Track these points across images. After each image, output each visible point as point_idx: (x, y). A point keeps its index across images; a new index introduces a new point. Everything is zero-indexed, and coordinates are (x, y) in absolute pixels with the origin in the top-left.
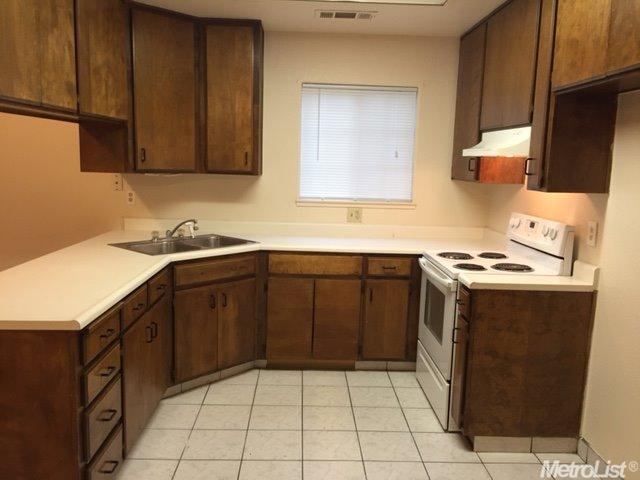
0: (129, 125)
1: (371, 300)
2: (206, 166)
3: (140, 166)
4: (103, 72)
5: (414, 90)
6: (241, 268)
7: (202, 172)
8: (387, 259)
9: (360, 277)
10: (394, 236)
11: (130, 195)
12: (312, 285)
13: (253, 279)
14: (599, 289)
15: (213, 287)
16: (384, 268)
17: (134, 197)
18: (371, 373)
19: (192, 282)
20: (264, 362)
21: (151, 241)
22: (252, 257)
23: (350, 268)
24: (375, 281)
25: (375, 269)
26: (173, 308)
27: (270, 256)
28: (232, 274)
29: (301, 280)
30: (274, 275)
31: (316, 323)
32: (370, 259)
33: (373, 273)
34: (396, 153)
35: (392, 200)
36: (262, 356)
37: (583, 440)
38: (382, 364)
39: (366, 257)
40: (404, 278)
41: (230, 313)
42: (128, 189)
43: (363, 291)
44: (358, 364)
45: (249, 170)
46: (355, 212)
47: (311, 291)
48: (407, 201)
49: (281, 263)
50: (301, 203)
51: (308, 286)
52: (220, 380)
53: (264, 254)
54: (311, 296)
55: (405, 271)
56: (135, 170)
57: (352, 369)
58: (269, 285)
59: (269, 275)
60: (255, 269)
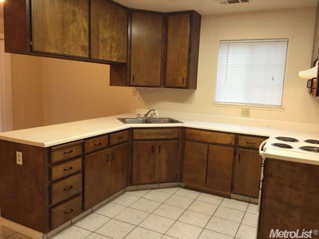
0: (128, 65)
1: (239, 160)
2: (165, 84)
4: (109, 42)
5: (286, 40)
6: (170, 134)
8: (250, 138)
9: (234, 146)
10: (268, 126)
11: (139, 97)
12: (207, 149)
13: (177, 141)
15: (154, 142)
16: (248, 143)
17: (140, 99)
19: (142, 138)
20: (183, 185)
21: (136, 118)
22: (178, 130)
23: (228, 140)
24: (242, 149)
25: (242, 143)
26: (132, 149)
27: (186, 130)
28: (165, 137)
29: (202, 144)
30: (188, 140)
31: (209, 168)
32: (240, 137)
33: (241, 145)
34: (273, 78)
35: (268, 105)
36: (181, 181)
38: (247, 198)
39: (237, 136)
41: (163, 156)
43: (235, 154)
44: (233, 195)
45: (185, 86)
46: (246, 111)
47: (206, 150)
48: (279, 106)
49: (191, 134)
50: (216, 104)
51: (205, 148)
52: (159, 188)
53: (184, 129)
54: (206, 153)
56: (130, 85)
57: (229, 197)
58: (185, 145)
59: (186, 140)
60: (178, 136)
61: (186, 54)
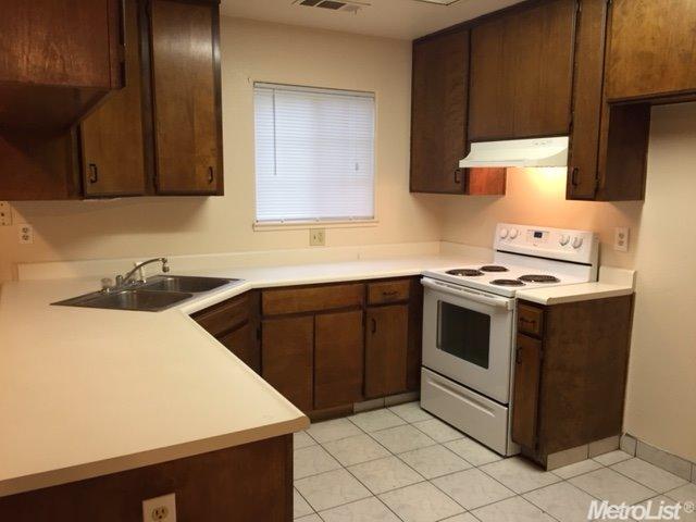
1: (374, 331)
2: (156, 186)
3: (89, 189)
5: (370, 95)
7: (150, 195)
8: (387, 284)
9: (360, 307)
12: (311, 325)
14: (636, 291)
16: (385, 294)
17: (31, 234)
18: (374, 413)
21: (100, 293)
22: (246, 299)
23: (351, 298)
24: (375, 310)
27: (265, 295)
29: (301, 319)
30: (269, 317)
31: (318, 366)
32: (371, 285)
33: (374, 301)
34: (357, 165)
35: (354, 218)
37: (627, 435)
38: (380, 401)
40: (402, 302)
42: (21, 223)
43: (364, 323)
44: (357, 406)
45: (215, 189)
46: (319, 234)
47: (312, 329)
48: (368, 218)
49: (276, 302)
51: (307, 325)
53: (256, 294)
55: (404, 295)
56: (82, 195)
57: (351, 413)
58: (264, 330)
59: (263, 318)
61: (212, 109)
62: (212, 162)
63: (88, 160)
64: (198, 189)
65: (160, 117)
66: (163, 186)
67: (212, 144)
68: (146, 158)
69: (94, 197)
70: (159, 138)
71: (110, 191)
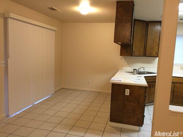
17: (125, 62)
31: (174, 94)
42: (124, 60)
46: (182, 67)
56: (132, 56)
61: (158, 41)
62: (157, 51)
63: (133, 50)
64: (153, 56)
65: (148, 43)
66: (147, 55)
67: (157, 48)
68: (144, 50)
69: (134, 56)
70: (147, 46)
71: (136, 55)
